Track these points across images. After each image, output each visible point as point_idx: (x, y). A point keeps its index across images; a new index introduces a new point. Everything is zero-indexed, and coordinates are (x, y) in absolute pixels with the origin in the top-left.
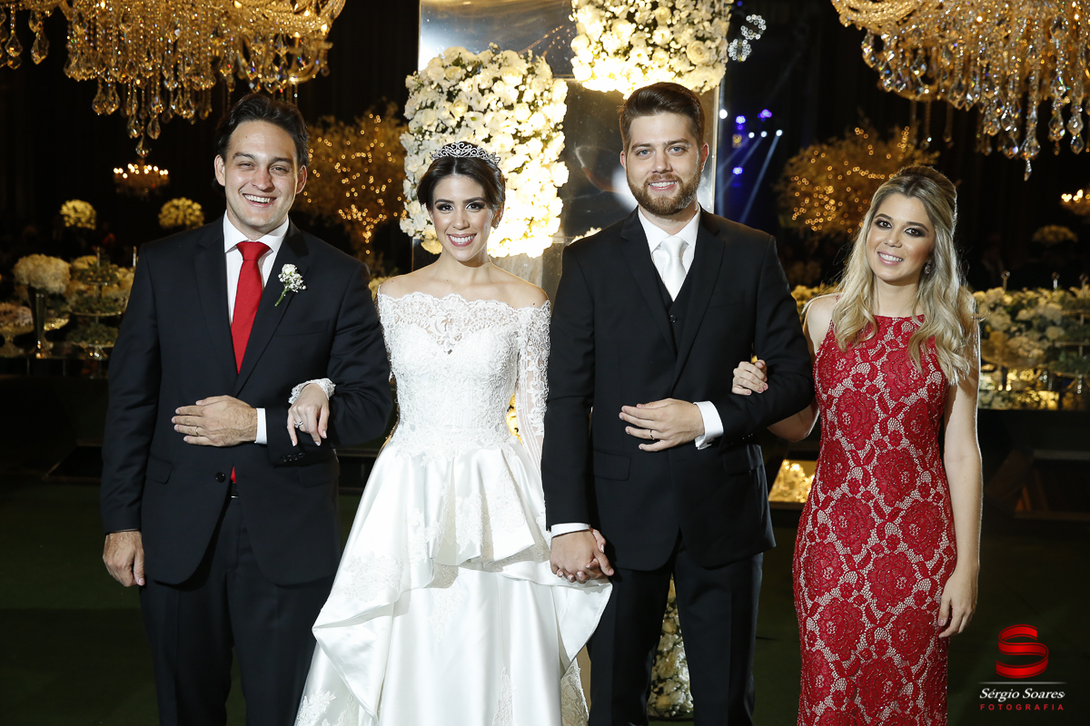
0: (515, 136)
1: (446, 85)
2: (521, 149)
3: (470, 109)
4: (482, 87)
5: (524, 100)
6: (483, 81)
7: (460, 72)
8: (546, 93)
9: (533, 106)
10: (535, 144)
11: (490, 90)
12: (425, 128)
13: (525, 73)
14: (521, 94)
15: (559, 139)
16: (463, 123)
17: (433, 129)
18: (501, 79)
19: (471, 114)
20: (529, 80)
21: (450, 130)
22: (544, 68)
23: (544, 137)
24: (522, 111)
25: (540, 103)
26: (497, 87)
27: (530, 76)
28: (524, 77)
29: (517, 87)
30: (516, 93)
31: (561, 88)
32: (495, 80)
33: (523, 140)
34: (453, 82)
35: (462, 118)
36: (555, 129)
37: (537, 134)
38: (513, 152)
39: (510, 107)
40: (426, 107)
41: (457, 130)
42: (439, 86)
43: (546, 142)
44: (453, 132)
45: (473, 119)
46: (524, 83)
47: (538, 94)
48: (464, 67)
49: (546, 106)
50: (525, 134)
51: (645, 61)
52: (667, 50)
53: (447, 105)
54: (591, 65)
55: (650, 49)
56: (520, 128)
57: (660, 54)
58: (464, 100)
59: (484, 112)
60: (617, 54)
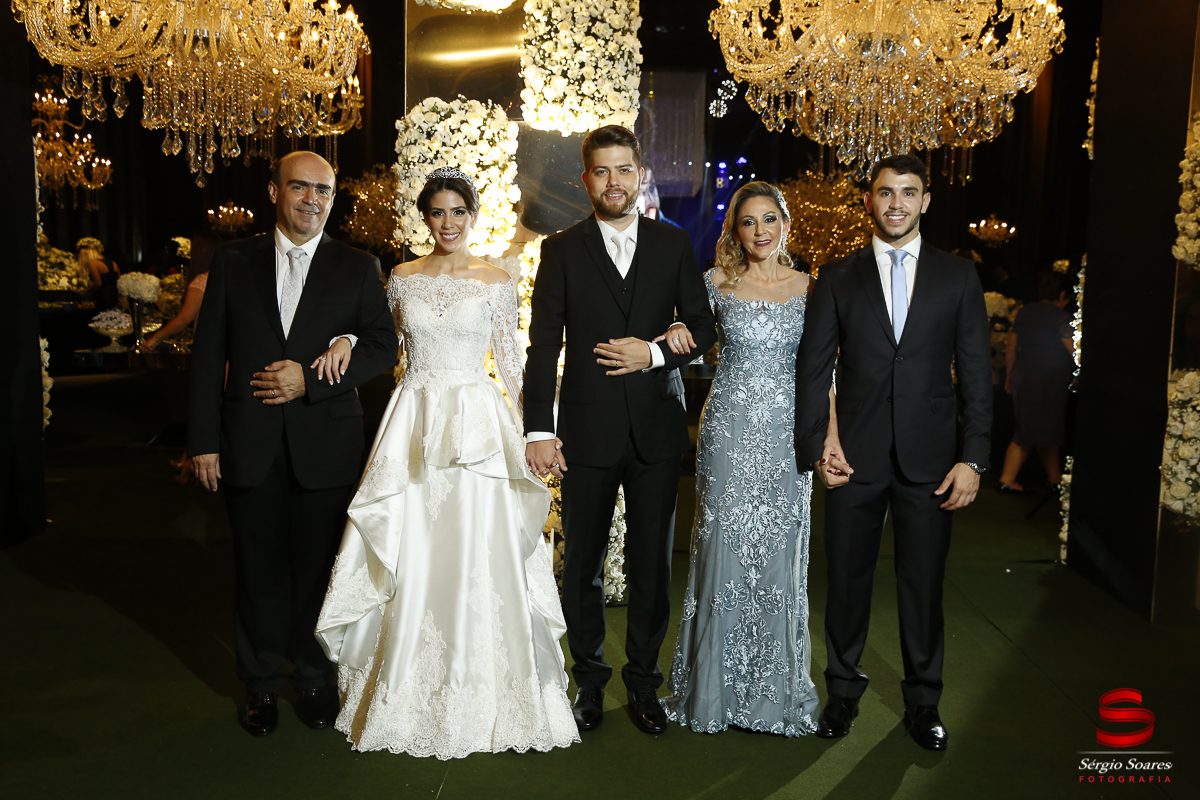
0: (478, 165)
1: (425, 127)
2: (483, 175)
3: (444, 144)
4: (453, 128)
5: (484, 137)
6: (453, 123)
7: (436, 117)
8: (501, 132)
9: (492, 142)
10: (494, 171)
11: (459, 130)
12: (410, 159)
13: (486, 117)
14: (483, 132)
15: (513, 168)
16: (439, 156)
17: (416, 160)
18: (467, 122)
19: (445, 148)
20: (488, 122)
21: (429, 161)
22: (500, 112)
23: (500, 165)
24: (483, 146)
25: (496, 139)
26: (464, 127)
27: (489, 119)
28: (485, 120)
29: (479, 128)
30: (479, 132)
31: (513, 128)
32: (462, 122)
33: (485, 168)
34: (431, 125)
35: (438, 152)
36: (510, 160)
37: (495, 163)
38: (477, 177)
39: (475, 143)
40: (411, 143)
41: (434, 161)
42: (420, 127)
43: (504, 168)
44: (431, 163)
45: (446, 152)
46: (485, 125)
47: (496, 133)
48: (438, 113)
49: (502, 142)
50: (485, 164)
51: (576, 107)
52: (593, 99)
53: (427, 142)
54: (536, 110)
55: (580, 98)
56: (482, 158)
57: (587, 101)
58: (439, 138)
59: (455, 147)
60: (554, 101)
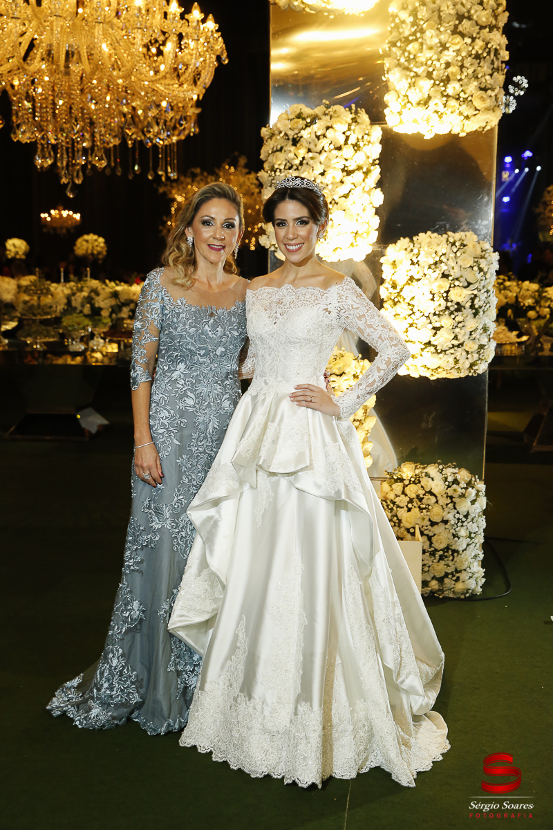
0: (343, 170)
1: (291, 133)
2: (348, 180)
3: (309, 151)
4: (318, 134)
5: (349, 142)
6: (319, 129)
7: (301, 123)
8: (366, 137)
9: (356, 147)
10: (358, 176)
11: (324, 136)
12: (276, 166)
13: (350, 121)
14: (347, 138)
15: (376, 172)
16: (305, 162)
17: (282, 167)
18: (332, 127)
19: (310, 155)
20: (353, 127)
21: (295, 167)
22: (364, 117)
23: (365, 170)
24: (348, 151)
25: (361, 144)
26: (329, 133)
27: (354, 124)
28: (350, 125)
29: (344, 133)
30: (344, 137)
31: (377, 132)
32: (328, 128)
33: (349, 173)
34: (296, 131)
35: (304, 158)
36: (373, 164)
37: (359, 168)
38: (342, 182)
39: (339, 148)
40: (277, 151)
41: (300, 167)
42: (286, 134)
43: (366, 173)
44: (297, 169)
45: (312, 158)
46: (349, 129)
47: (360, 137)
48: (304, 119)
49: (366, 147)
50: (350, 169)
51: (441, 108)
52: (458, 99)
53: (293, 148)
54: (400, 113)
55: (445, 99)
56: (347, 164)
57: (453, 103)
58: (305, 144)
59: (320, 153)
60: (419, 104)
